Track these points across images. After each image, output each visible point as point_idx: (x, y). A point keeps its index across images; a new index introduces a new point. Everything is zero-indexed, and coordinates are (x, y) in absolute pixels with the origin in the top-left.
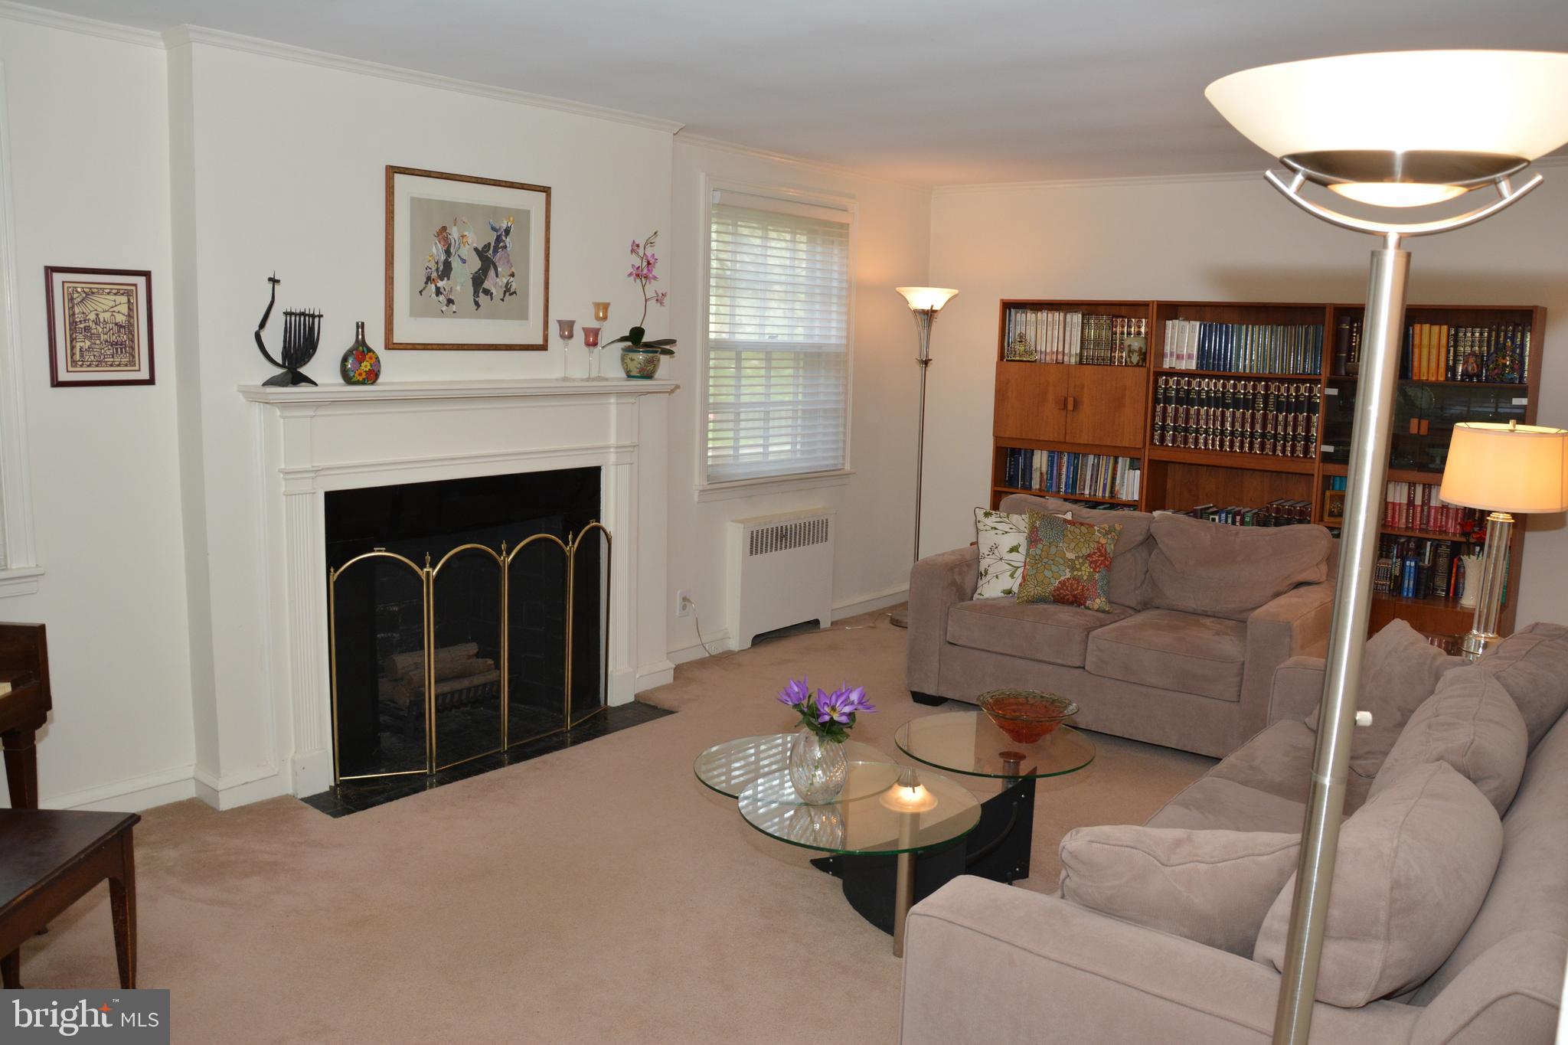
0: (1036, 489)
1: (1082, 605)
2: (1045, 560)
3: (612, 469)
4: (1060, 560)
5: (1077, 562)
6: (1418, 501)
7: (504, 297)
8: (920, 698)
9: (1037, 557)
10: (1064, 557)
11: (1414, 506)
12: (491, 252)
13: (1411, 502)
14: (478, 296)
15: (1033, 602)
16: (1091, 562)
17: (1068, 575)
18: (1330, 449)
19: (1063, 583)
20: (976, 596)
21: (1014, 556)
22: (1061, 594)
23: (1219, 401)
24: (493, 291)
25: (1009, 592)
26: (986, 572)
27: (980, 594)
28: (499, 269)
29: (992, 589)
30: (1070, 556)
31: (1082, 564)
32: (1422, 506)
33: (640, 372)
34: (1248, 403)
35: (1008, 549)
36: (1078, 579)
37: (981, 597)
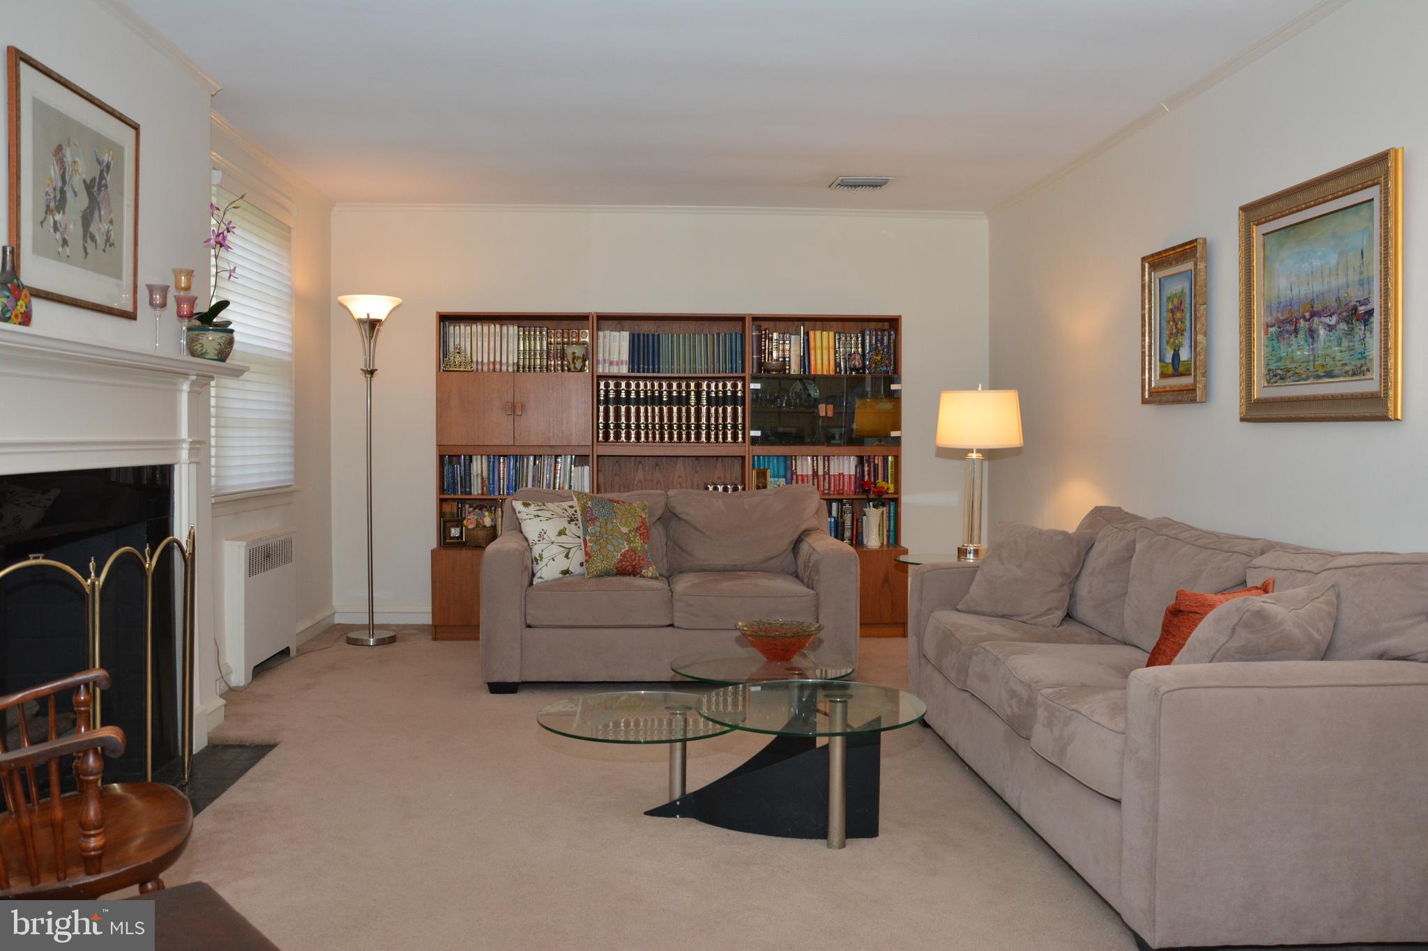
0: (478, 494)
1: (639, 574)
2: (605, 536)
3: (184, 468)
4: (618, 535)
5: (630, 535)
6: (821, 472)
7: (105, 247)
8: (498, 688)
9: (598, 534)
10: (620, 532)
11: (818, 476)
12: (96, 189)
13: (815, 474)
14: (86, 242)
15: (601, 576)
16: (641, 535)
17: (627, 548)
18: (757, 433)
19: (623, 555)
20: (536, 581)
21: (563, 539)
22: (623, 565)
23: (654, 400)
24: (97, 237)
25: (566, 572)
26: (541, 556)
27: (540, 578)
28: (102, 212)
29: (548, 571)
30: (624, 530)
31: (635, 537)
32: (824, 475)
33: (219, 353)
34: (682, 401)
35: (557, 533)
36: (633, 550)
37: (540, 580)
